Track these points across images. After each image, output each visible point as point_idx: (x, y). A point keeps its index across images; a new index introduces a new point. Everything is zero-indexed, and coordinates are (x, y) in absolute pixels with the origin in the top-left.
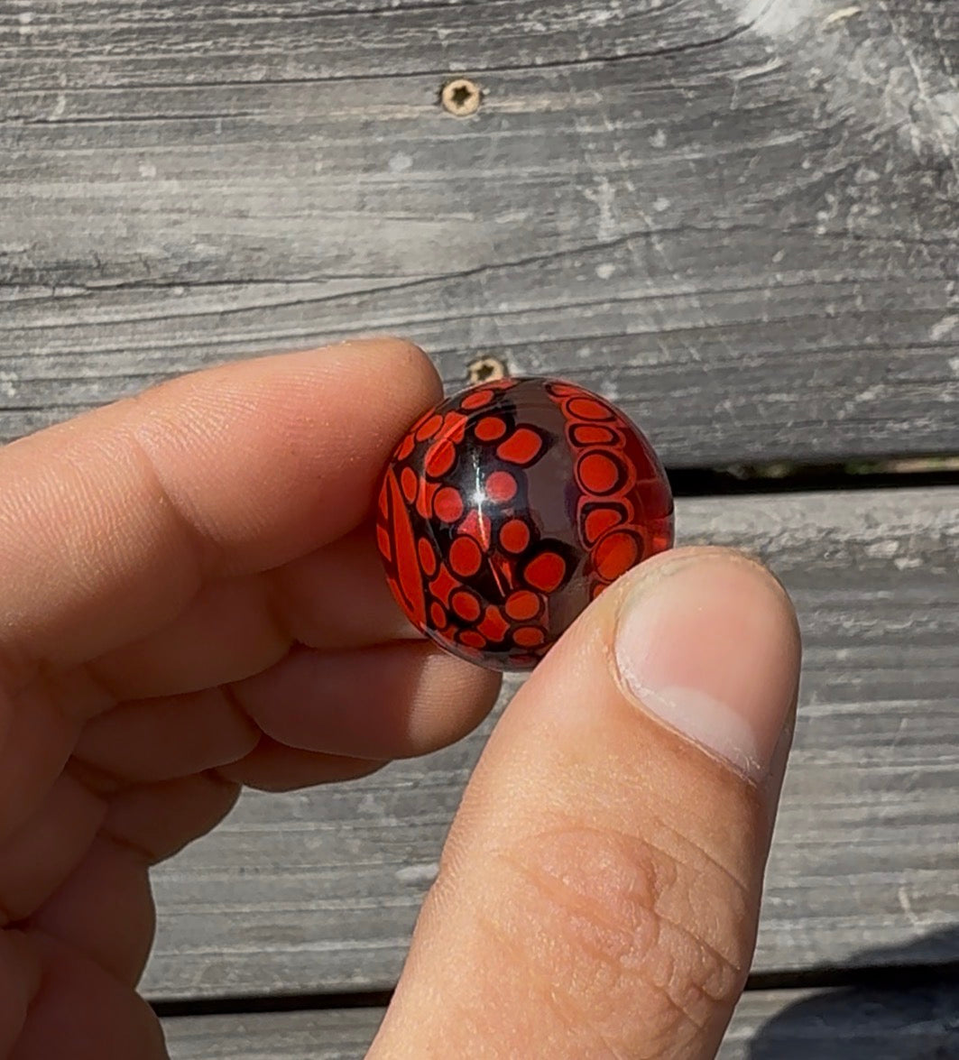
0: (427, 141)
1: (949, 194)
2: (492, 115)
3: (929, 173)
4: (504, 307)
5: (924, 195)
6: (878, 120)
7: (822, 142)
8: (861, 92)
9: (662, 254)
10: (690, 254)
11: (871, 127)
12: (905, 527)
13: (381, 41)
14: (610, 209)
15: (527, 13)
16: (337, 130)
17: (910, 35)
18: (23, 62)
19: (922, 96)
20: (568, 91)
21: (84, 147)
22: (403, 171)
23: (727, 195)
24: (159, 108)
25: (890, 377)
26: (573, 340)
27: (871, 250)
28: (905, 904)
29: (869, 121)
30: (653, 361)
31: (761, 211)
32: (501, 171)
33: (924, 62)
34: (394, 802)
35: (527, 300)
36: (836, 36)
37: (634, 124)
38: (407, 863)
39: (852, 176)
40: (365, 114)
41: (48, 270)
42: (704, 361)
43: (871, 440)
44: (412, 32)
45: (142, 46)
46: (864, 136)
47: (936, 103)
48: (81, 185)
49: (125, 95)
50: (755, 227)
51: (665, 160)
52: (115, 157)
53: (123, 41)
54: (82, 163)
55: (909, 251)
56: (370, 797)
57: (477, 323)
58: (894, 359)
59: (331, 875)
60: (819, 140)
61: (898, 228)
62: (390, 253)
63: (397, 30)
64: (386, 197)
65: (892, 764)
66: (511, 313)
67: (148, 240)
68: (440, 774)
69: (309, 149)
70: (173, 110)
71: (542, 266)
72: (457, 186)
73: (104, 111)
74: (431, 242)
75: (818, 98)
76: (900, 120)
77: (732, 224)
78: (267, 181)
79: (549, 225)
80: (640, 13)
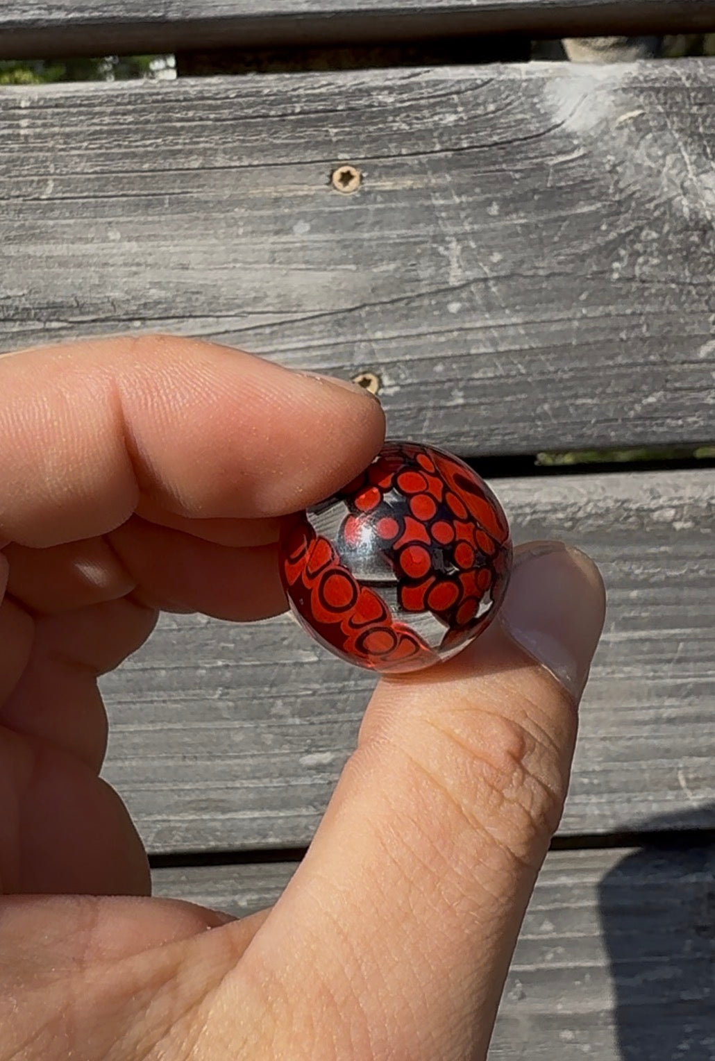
0: (321, 212)
1: (712, 249)
2: (369, 193)
3: (695, 233)
4: (379, 335)
5: (693, 249)
6: (657, 193)
7: (616, 210)
8: (645, 173)
9: (497, 294)
10: (518, 295)
11: (653, 199)
12: (680, 498)
13: (286, 138)
14: (458, 262)
15: (395, 116)
16: (254, 204)
17: (681, 130)
18: (22, 155)
19: (690, 176)
20: (426, 174)
21: (65, 218)
22: (303, 234)
23: (546, 250)
24: (122, 189)
25: (668, 385)
26: (431, 359)
27: (653, 291)
28: (683, 783)
29: (651, 195)
30: (490, 375)
31: (572, 261)
32: (376, 233)
33: (692, 150)
34: (298, 706)
35: (396, 329)
36: (626, 131)
37: (475, 197)
38: (308, 752)
39: (638, 236)
40: (275, 192)
41: (41, 309)
42: (528, 374)
43: (654, 433)
44: (310, 131)
45: (110, 143)
46: (647, 206)
47: (701, 181)
48: (65, 245)
49: (97, 179)
50: (568, 274)
51: (499, 225)
52: (90, 225)
53: (96, 139)
54: (66, 229)
55: (681, 291)
56: (279, 702)
57: (359, 347)
58: (672, 372)
59: (251, 761)
60: (614, 209)
61: (673, 274)
62: (294, 295)
63: (299, 130)
64: (291, 254)
65: (672, 677)
66: (384, 339)
67: (114, 287)
68: (333, 685)
69: (233, 218)
70: (133, 190)
71: (407, 304)
72: (343, 244)
73: (82, 192)
74: (323, 287)
75: (612, 178)
76: (675, 193)
77: (549, 272)
78: (202, 242)
79: (413, 273)
80: (479, 116)
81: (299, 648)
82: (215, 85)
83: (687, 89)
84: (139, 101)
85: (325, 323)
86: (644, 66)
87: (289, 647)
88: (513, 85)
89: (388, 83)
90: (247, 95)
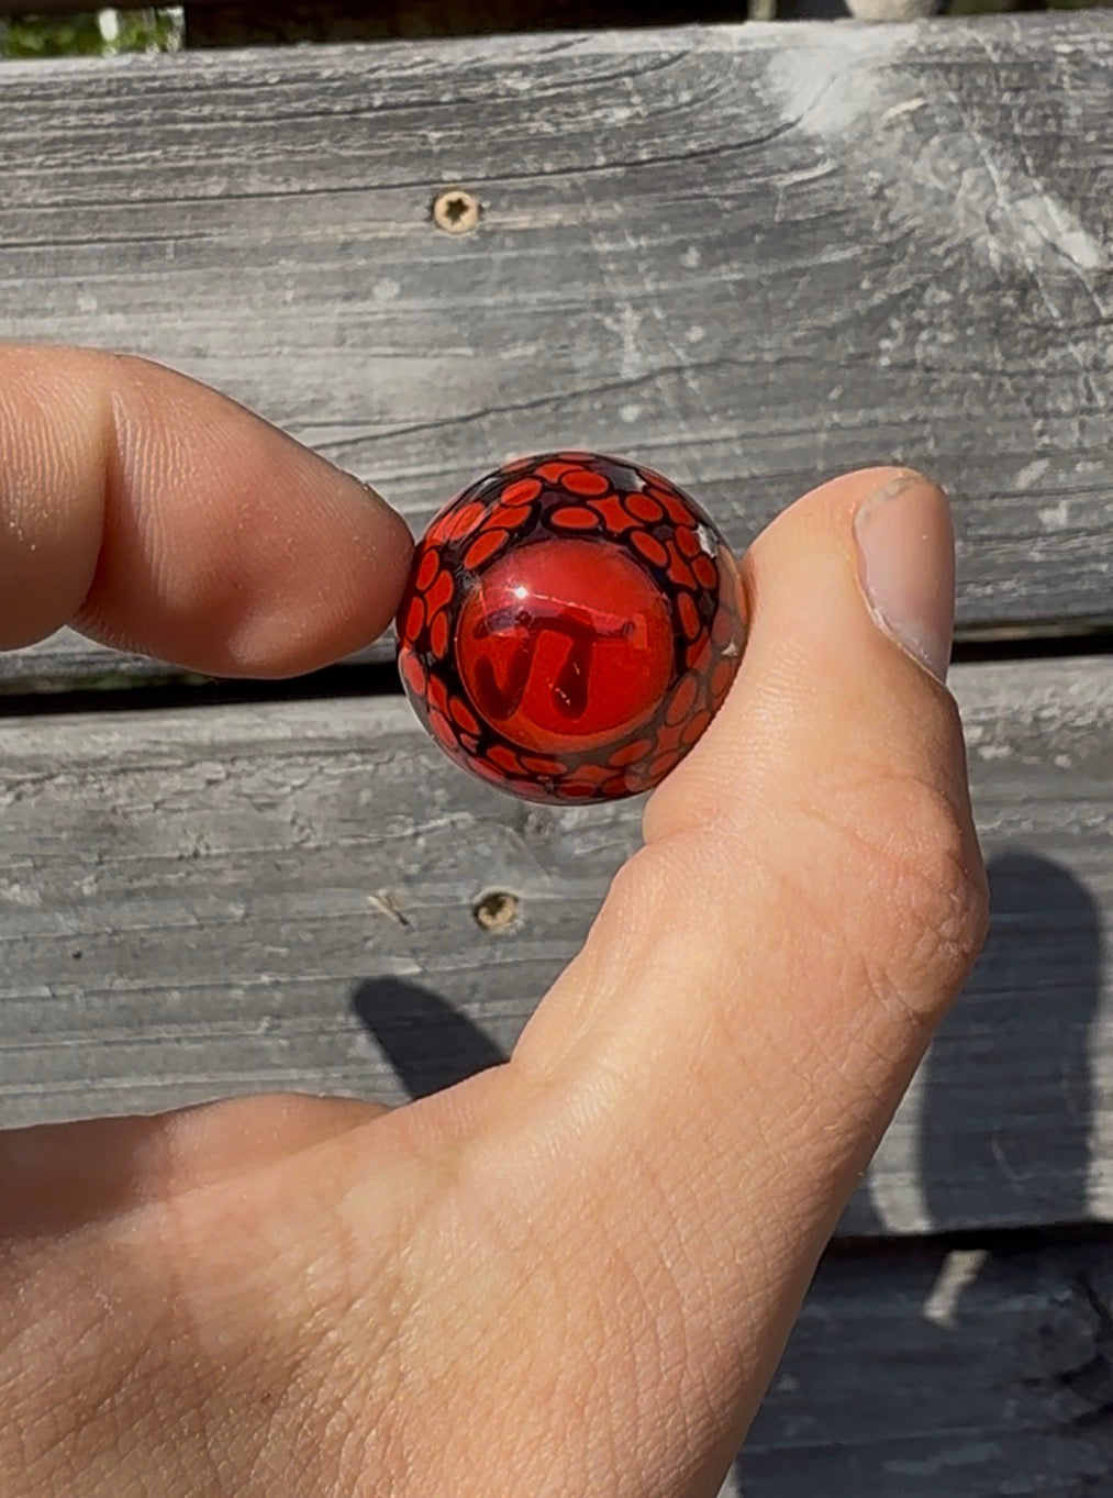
0: (418, 264)
1: (1036, 317)
2: (492, 233)
3: (1011, 292)
5: (1006, 317)
6: (949, 231)
7: (883, 259)
8: (930, 198)
9: (698, 392)
10: (731, 393)
12: (991, 709)
13: (362, 147)
14: (635, 340)
15: (532, 111)
16: (310, 253)
17: (985, 131)
19: (1001, 202)
20: (584, 202)
21: (9, 277)
22: (389, 300)
23: (775, 322)
24: (99, 230)
25: (970, 533)
27: (944, 385)
28: (1000, 1156)
29: (939, 233)
31: (814, 340)
32: (505, 297)
33: (1004, 162)
36: (899, 133)
37: (663, 240)
39: (919, 297)
40: (345, 233)
42: (749, 518)
44: (397, 136)
45: (78, 157)
46: (933, 250)
47: (1018, 211)
48: (8, 321)
49: (56, 215)
50: (807, 359)
51: (700, 282)
52: (48, 288)
53: (56, 152)
54: (11, 295)
55: (988, 384)
58: (975, 512)
60: (880, 256)
61: (975, 357)
62: (376, 396)
63: (380, 134)
64: (370, 331)
69: (277, 276)
70: (116, 231)
71: (555, 409)
72: (455, 316)
73: (35, 235)
74: (424, 382)
75: (877, 206)
76: (976, 230)
77: (778, 356)
78: (229, 314)
79: (563, 360)
80: (667, 110)
81: (390, 953)
82: (244, 63)
83: (995, 66)
84: (125, 90)
85: (426, 441)
86: (925, 31)
87: (376, 952)
88: (718, 61)
89: (521, 59)
90: (296, 80)
